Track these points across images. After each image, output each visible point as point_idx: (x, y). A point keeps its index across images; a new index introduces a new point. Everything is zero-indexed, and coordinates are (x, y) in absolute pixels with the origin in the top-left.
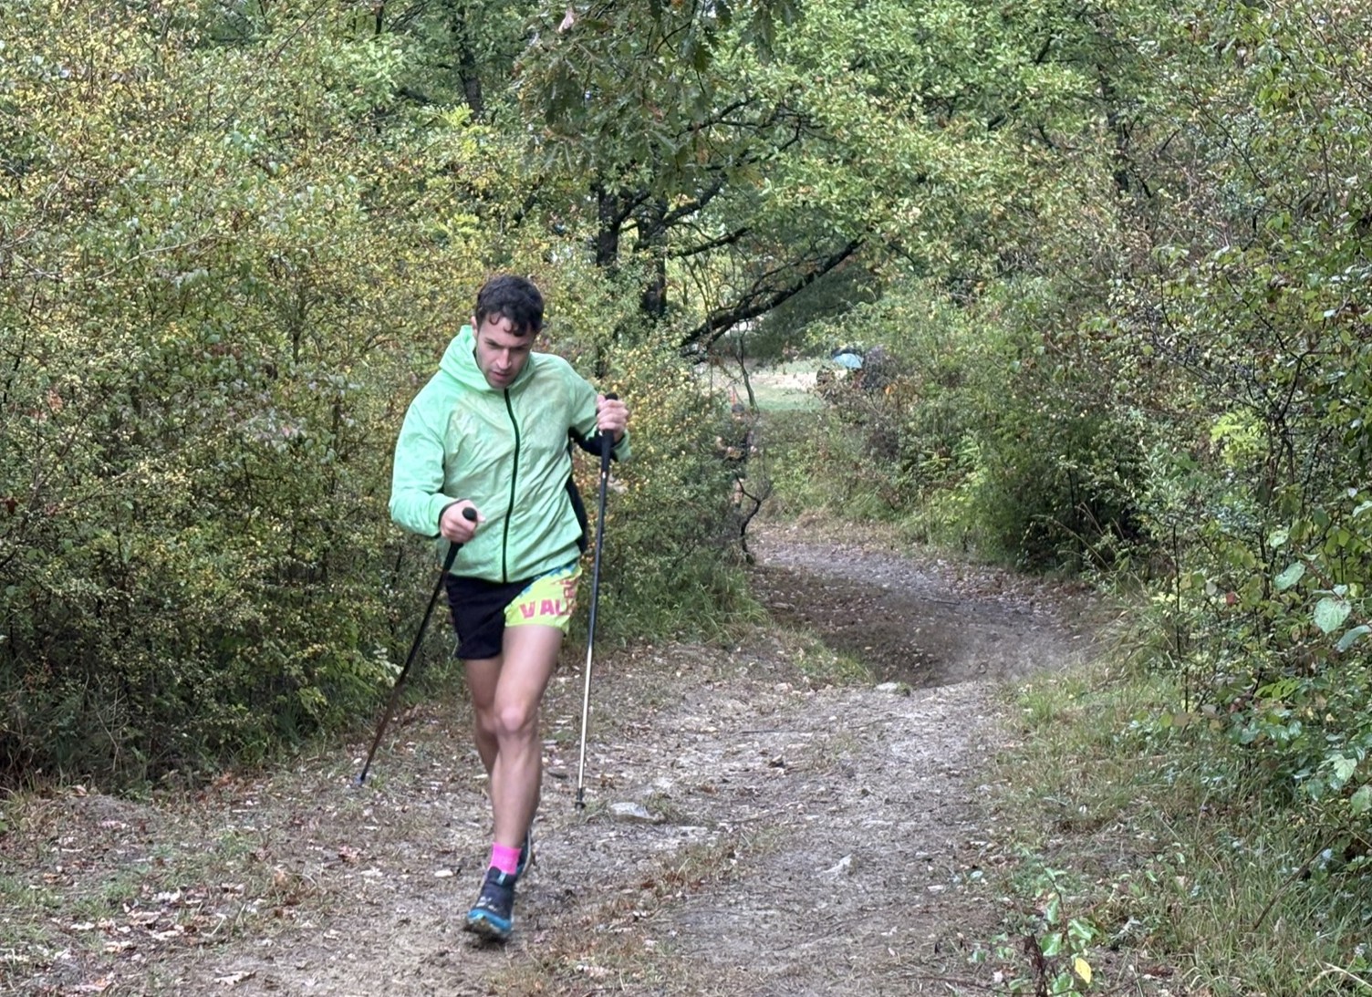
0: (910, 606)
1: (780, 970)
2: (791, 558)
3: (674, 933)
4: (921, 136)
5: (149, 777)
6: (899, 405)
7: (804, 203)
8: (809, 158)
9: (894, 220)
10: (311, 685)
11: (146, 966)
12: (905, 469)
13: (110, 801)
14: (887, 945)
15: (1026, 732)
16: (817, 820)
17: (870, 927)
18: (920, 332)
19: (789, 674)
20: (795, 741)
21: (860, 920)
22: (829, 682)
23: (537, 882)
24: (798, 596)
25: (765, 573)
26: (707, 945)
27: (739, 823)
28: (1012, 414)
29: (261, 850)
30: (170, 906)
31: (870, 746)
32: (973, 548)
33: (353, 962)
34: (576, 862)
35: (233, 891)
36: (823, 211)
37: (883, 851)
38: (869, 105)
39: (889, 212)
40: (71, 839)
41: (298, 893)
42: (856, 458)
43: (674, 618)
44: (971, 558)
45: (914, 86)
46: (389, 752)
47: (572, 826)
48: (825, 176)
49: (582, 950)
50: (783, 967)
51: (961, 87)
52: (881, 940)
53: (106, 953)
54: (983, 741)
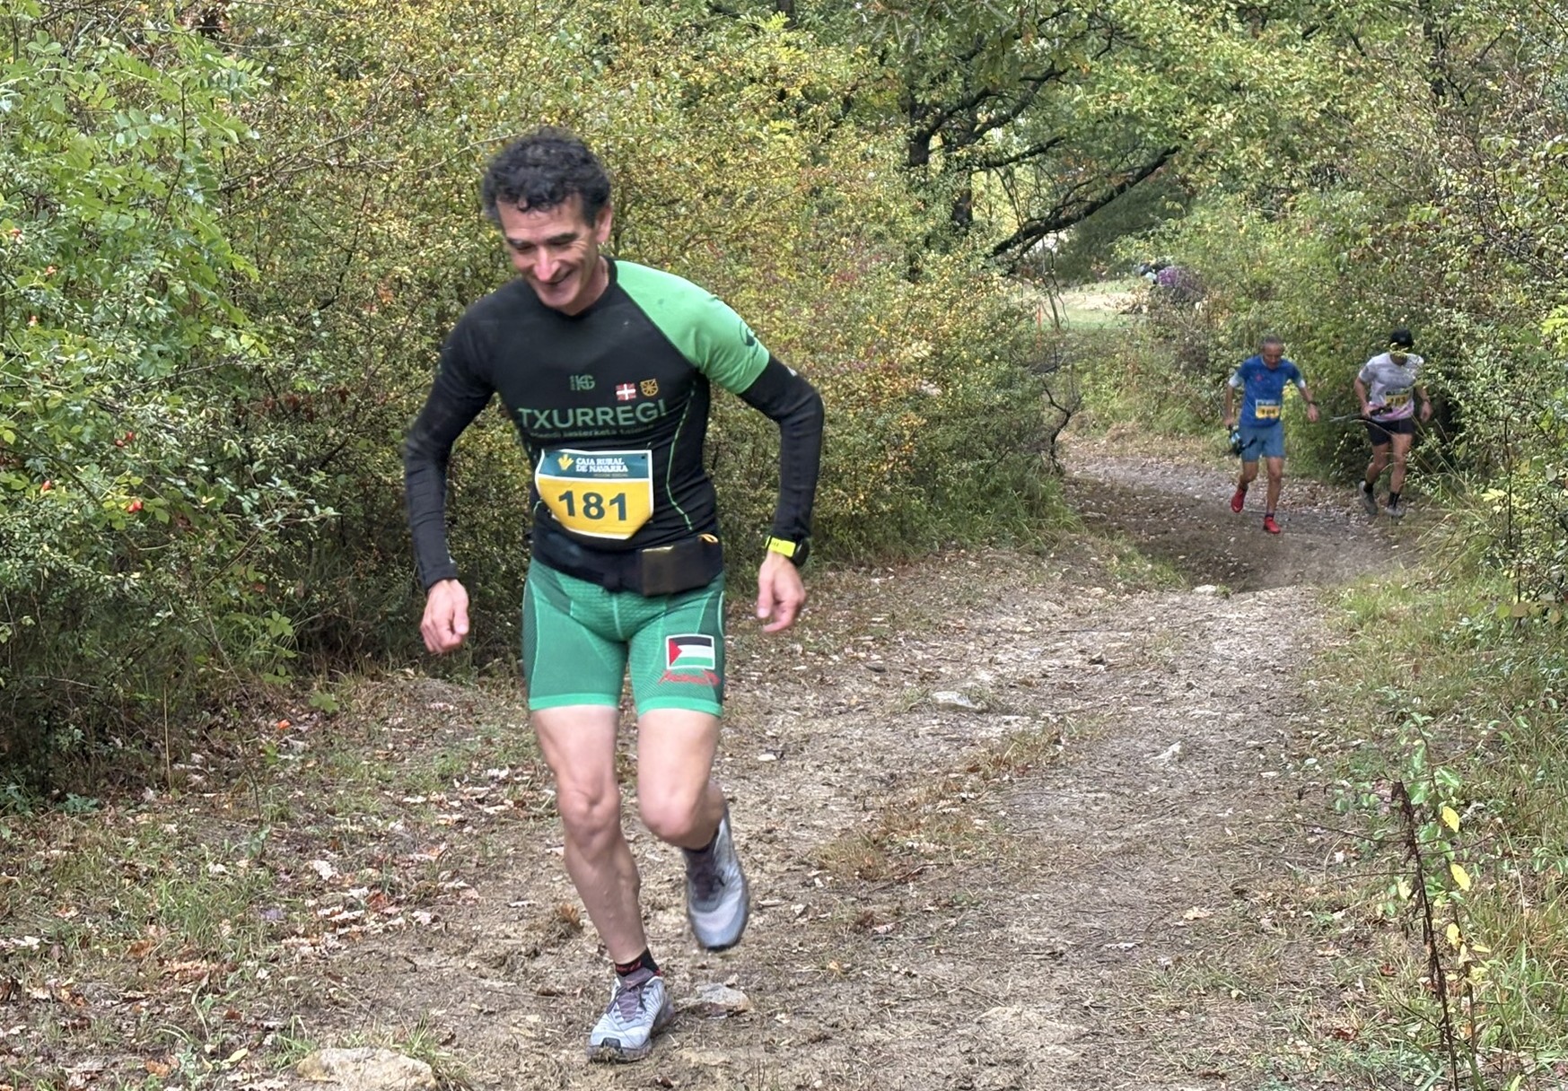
0: (1224, 516)
1: (1114, 849)
2: (1101, 471)
3: (1003, 813)
4: (1235, 44)
5: (474, 663)
7: (1116, 109)
8: (1121, 65)
9: (1207, 127)
11: (477, 837)
12: (1216, 383)
13: (438, 684)
14: (1224, 826)
15: (1352, 630)
16: (1143, 711)
17: (1204, 808)
18: (1231, 246)
19: (1104, 579)
20: (1114, 640)
21: (1193, 803)
22: (1144, 587)
23: (861, 766)
24: (1110, 506)
25: (1075, 485)
26: (1038, 824)
27: (1063, 714)
28: (1326, 326)
30: (499, 783)
31: (1192, 643)
34: (899, 749)
36: (1133, 118)
37: (1212, 740)
38: (1183, 14)
39: (1202, 119)
40: (400, 720)
42: (1165, 373)
43: (986, 523)
47: (894, 714)
48: (1138, 84)
49: (911, 828)
50: (1117, 846)
52: (1217, 821)
53: (438, 825)
54: (1308, 640)
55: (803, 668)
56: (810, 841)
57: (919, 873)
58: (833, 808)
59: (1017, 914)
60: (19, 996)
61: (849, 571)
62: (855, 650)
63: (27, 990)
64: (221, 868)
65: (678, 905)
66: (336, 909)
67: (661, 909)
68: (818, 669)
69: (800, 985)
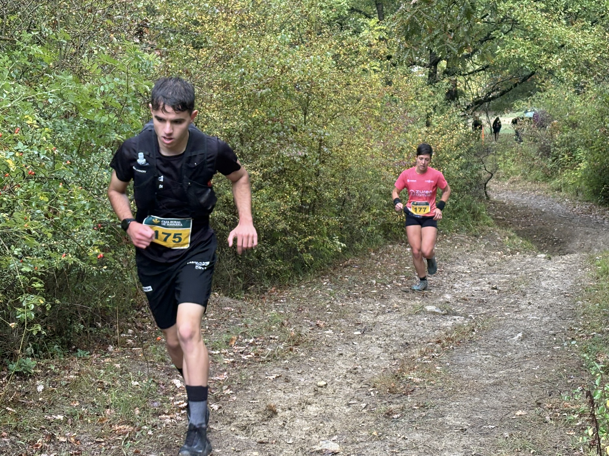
0: (553, 219)
1: (490, 383)
2: (505, 197)
3: (448, 364)
4: (563, 29)
5: (243, 289)
6: (552, 135)
7: (513, 56)
8: (516, 38)
9: (550, 63)
10: (308, 252)
11: (239, 370)
12: (553, 161)
13: (228, 299)
14: (535, 374)
15: (598, 278)
16: (509, 315)
17: (528, 365)
18: (561, 105)
19: (501, 247)
20: (502, 278)
21: (524, 362)
22: (518, 251)
23: (394, 338)
24: (507, 214)
25: (494, 203)
26: (462, 370)
27: (477, 315)
28: (598, 141)
29: (286, 321)
30: (249, 345)
31: (533, 282)
32: (580, 194)
33: (320, 371)
34: (410, 331)
35: (274, 339)
36: (520, 60)
37: (536, 331)
38: (542, 16)
39: (548, 60)
40: (212, 315)
41: (299, 341)
42: (533, 156)
43: (455, 223)
44: (580, 198)
45: (561, 8)
46: (338, 280)
47: (410, 315)
48: (523, 45)
49: (411, 370)
50: (492, 381)
51: (580, 9)
52: (533, 371)
53: (224, 364)
54: (580, 282)
55: (375, 291)
56: (370, 374)
57: (413, 391)
58: (382, 358)
59: (450, 412)
60: (55, 441)
61: (398, 245)
62: (397, 282)
63: (58, 438)
64: (137, 383)
65: (316, 403)
66: (181, 402)
67: (309, 404)
68: (381, 292)
69: (362, 441)
